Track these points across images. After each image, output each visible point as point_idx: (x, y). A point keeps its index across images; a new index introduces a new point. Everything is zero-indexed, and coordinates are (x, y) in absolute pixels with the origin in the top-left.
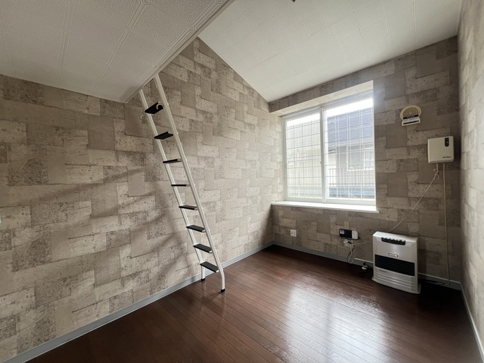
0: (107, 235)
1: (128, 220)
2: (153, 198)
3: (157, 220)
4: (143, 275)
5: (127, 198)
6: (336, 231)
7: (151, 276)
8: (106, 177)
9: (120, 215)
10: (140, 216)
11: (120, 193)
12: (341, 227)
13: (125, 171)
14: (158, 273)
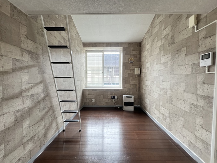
0: (14, 113)
1: (28, 100)
2: (42, 85)
3: (44, 99)
4: (36, 137)
5: (28, 84)
6: (110, 97)
7: (41, 136)
8: (14, 67)
9: (23, 97)
10: (35, 97)
11: (24, 80)
12: (112, 95)
13: (27, 64)
14: (44, 133)
